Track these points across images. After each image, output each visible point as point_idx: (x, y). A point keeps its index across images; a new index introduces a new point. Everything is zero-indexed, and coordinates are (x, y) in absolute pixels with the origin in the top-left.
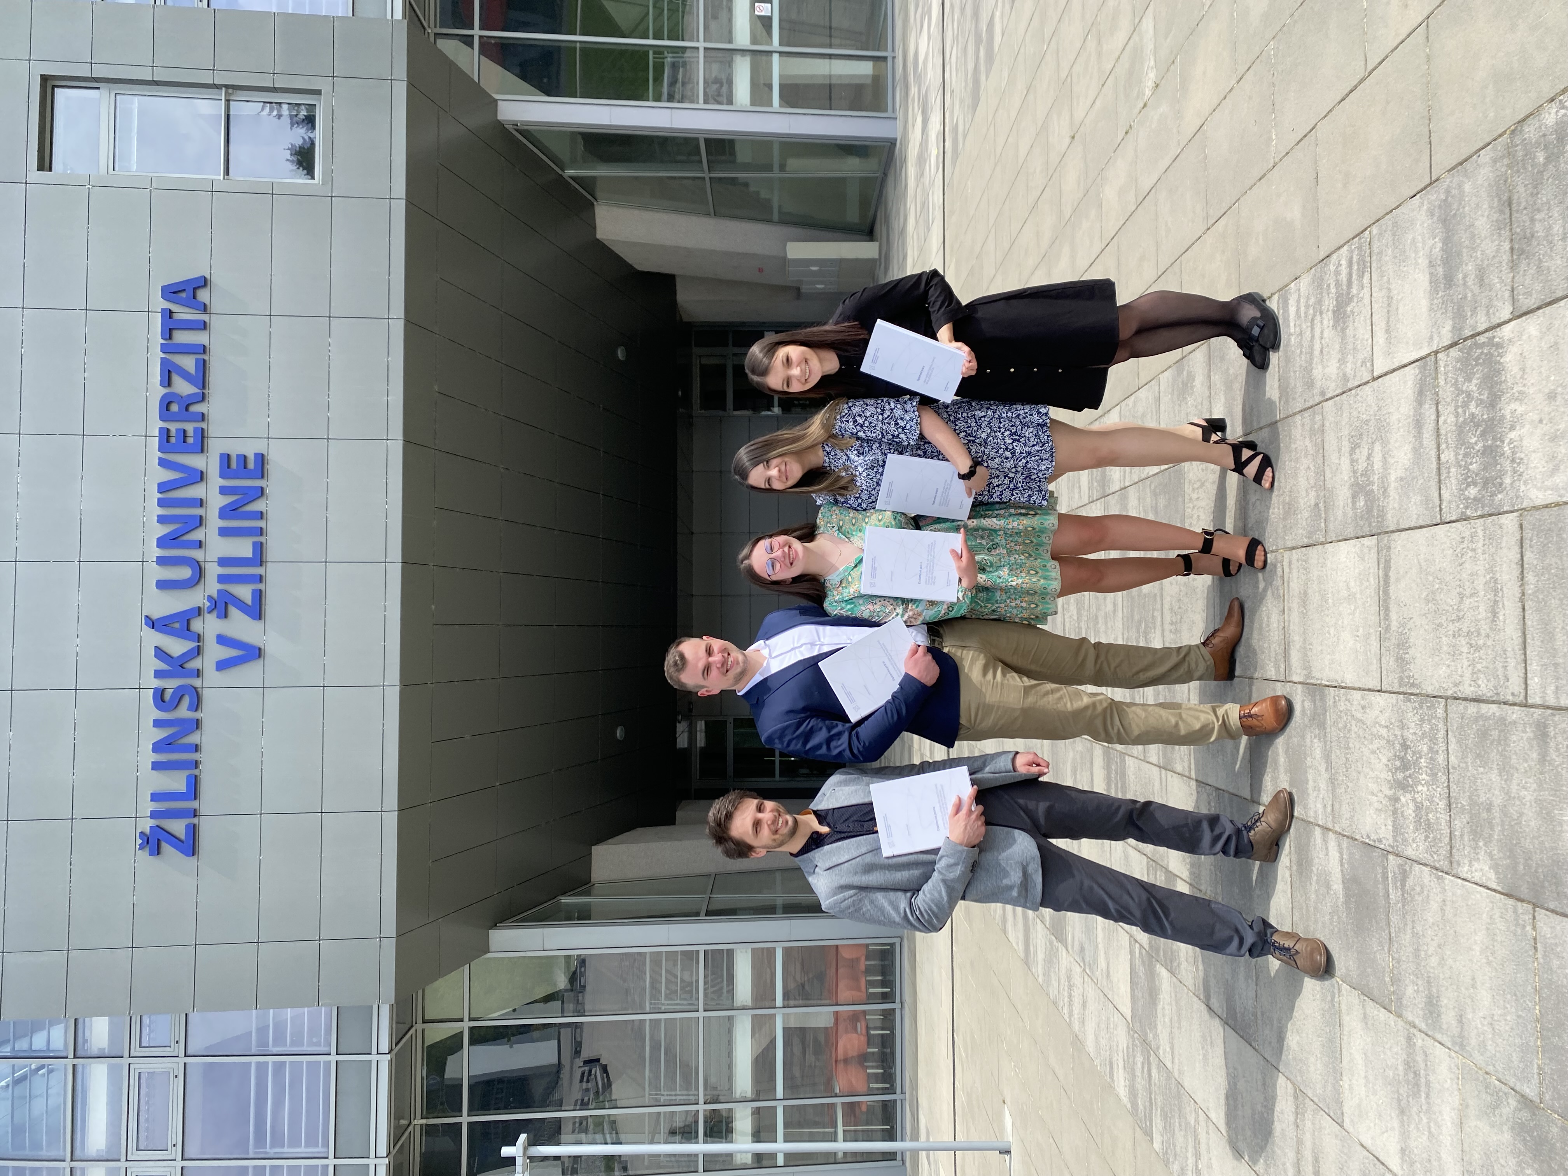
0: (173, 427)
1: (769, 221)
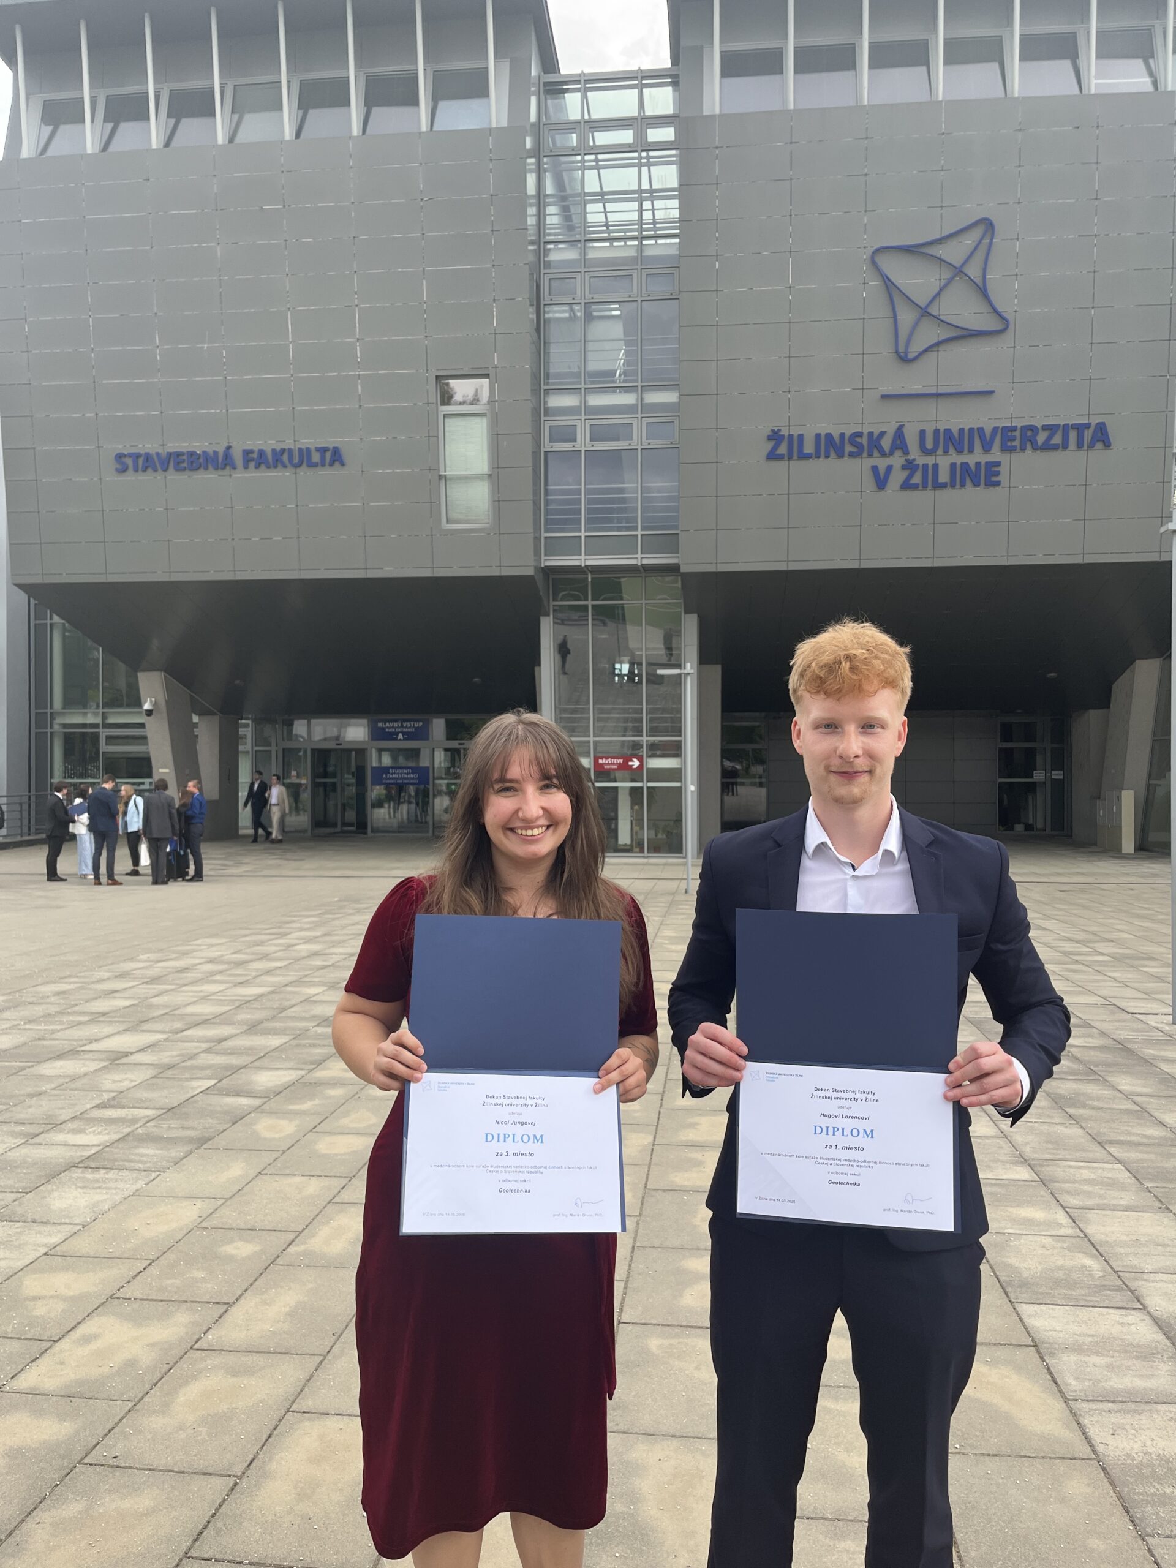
0: (1017, 434)
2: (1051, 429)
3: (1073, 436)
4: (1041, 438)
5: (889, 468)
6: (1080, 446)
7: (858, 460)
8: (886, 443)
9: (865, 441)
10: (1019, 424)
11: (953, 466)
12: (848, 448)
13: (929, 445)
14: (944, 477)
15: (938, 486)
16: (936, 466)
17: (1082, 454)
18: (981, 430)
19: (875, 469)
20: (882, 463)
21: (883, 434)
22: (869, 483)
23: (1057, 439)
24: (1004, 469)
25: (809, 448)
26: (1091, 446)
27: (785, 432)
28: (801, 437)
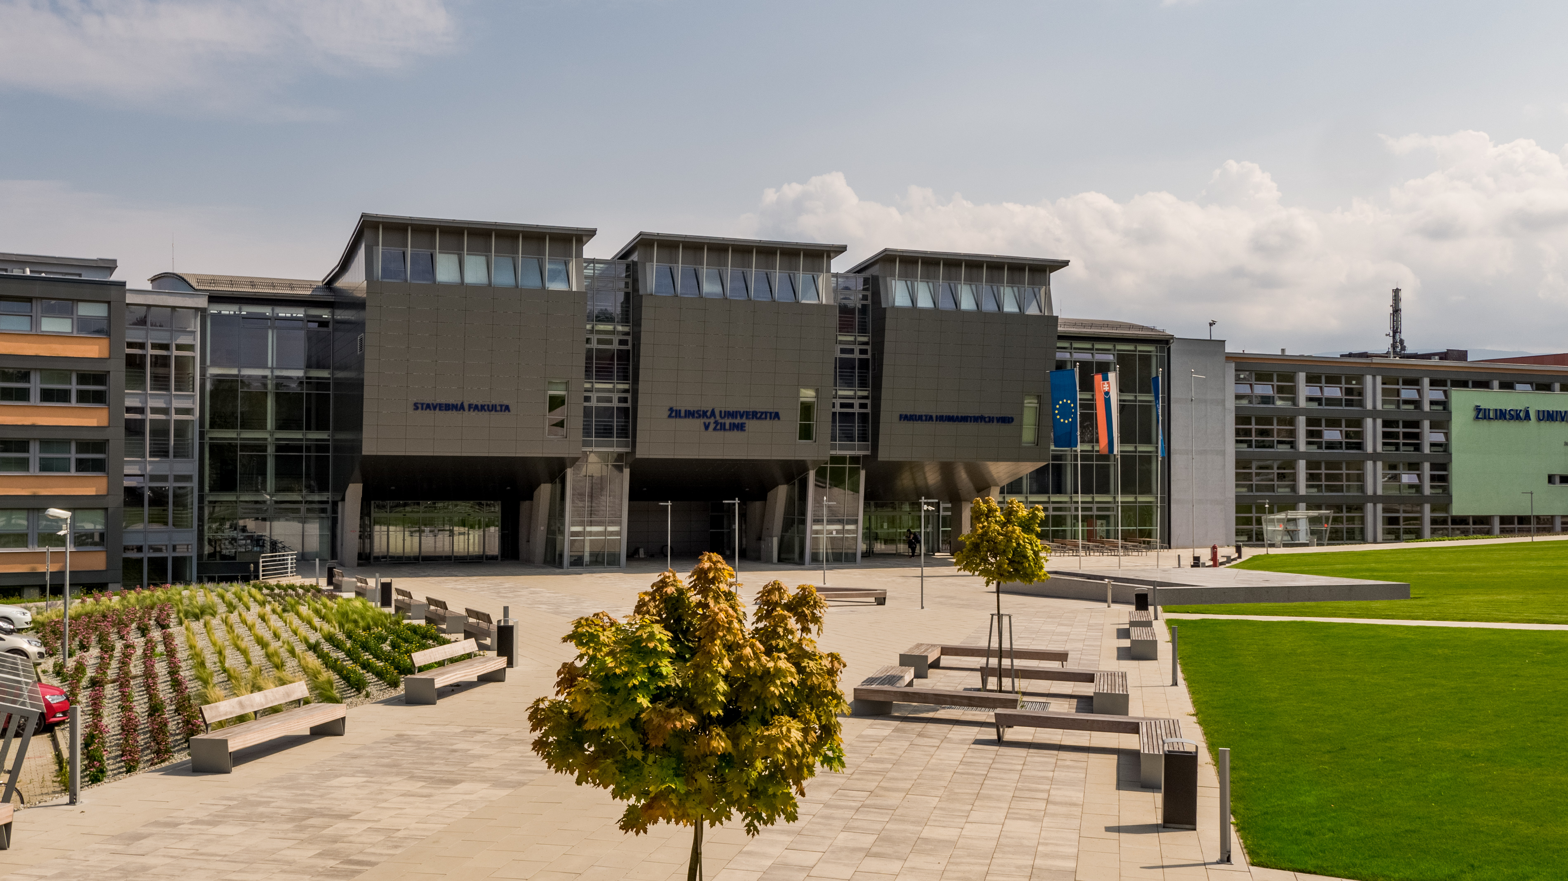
0: (751, 413)
1: (782, 532)
2: (762, 413)
3: (768, 415)
4: (759, 415)
5: (709, 423)
6: (771, 418)
7: (699, 420)
8: (709, 414)
9: (701, 413)
10: (751, 410)
11: (730, 424)
12: (696, 415)
13: (723, 415)
14: (727, 427)
15: (725, 429)
16: (725, 423)
17: (771, 421)
18: (740, 412)
19: (705, 423)
20: (707, 421)
21: (707, 411)
22: (703, 428)
23: (763, 416)
24: (747, 425)
25: (683, 414)
26: (774, 419)
27: (674, 409)
28: (680, 411)
